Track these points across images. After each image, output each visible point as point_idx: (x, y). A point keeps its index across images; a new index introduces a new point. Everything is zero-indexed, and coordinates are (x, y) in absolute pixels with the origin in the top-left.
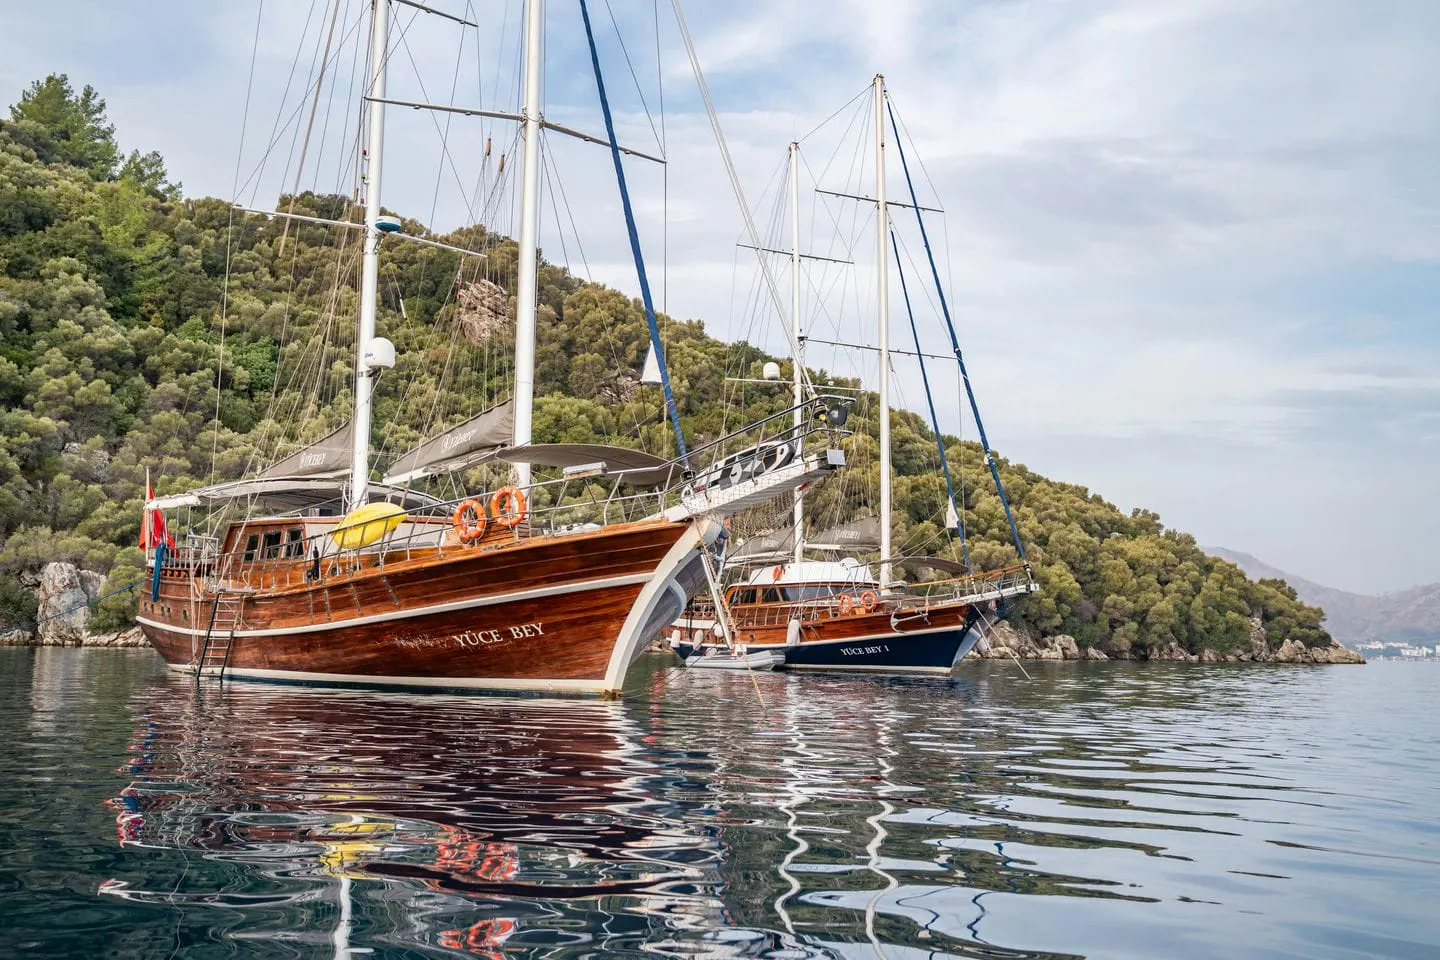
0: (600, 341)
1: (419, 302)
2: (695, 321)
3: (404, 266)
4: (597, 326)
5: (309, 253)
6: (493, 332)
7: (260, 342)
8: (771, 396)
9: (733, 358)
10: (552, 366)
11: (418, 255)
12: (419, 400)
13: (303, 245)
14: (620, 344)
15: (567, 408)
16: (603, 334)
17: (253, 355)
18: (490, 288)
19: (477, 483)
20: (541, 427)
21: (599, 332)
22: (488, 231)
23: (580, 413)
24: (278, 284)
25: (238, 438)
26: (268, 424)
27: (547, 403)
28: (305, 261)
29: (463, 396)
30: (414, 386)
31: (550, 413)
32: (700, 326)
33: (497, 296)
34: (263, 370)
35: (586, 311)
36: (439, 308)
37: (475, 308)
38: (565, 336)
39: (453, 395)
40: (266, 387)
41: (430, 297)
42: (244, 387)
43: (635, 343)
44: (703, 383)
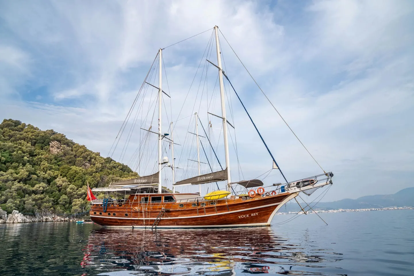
0: (82, 155)
1: (40, 145)
2: (98, 152)
3: (36, 137)
4: (81, 152)
5: (13, 132)
6: (58, 152)
7: (6, 152)
8: (115, 168)
9: (107, 160)
10: (72, 160)
11: (40, 135)
12: (44, 166)
13: (11, 131)
14: (86, 156)
15: (77, 169)
16: (83, 154)
17: (5, 154)
18: (57, 143)
19: (59, 185)
20: (73, 173)
21: (82, 153)
22: (54, 131)
23: (80, 170)
24: (5, 138)
25: (4, 173)
26: (10, 171)
27: (72, 168)
28: (12, 134)
29: (53, 166)
30: (42, 163)
31: (74, 170)
32: (99, 153)
33: (58, 145)
34: (8, 158)
35: (78, 149)
36: (45, 146)
37: (53, 147)
38: (75, 154)
39: (51, 165)
40: (8, 162)
41: (43, 144)
42: (3, 162)
43: (89, 156)
44: (104, 165)
